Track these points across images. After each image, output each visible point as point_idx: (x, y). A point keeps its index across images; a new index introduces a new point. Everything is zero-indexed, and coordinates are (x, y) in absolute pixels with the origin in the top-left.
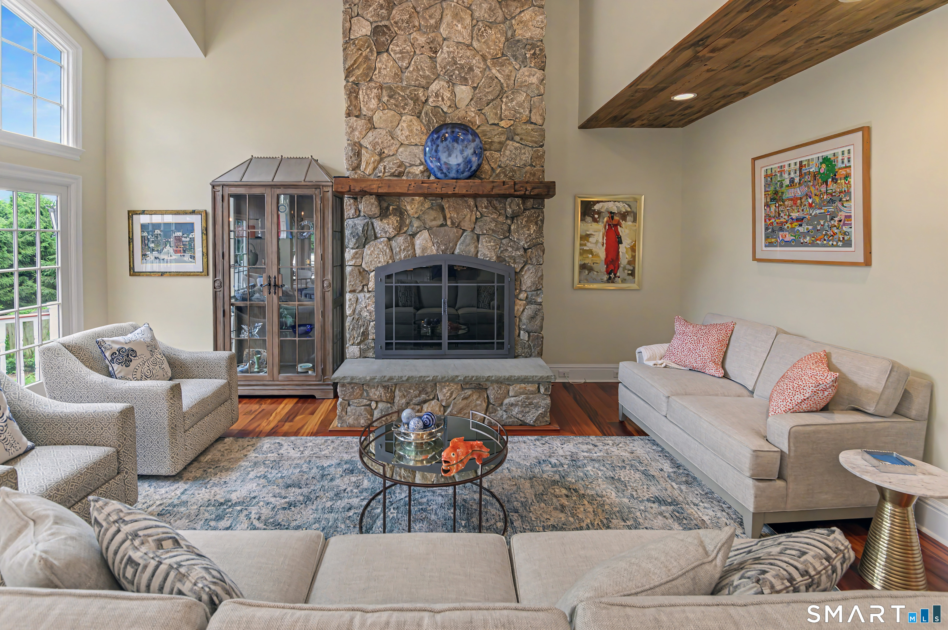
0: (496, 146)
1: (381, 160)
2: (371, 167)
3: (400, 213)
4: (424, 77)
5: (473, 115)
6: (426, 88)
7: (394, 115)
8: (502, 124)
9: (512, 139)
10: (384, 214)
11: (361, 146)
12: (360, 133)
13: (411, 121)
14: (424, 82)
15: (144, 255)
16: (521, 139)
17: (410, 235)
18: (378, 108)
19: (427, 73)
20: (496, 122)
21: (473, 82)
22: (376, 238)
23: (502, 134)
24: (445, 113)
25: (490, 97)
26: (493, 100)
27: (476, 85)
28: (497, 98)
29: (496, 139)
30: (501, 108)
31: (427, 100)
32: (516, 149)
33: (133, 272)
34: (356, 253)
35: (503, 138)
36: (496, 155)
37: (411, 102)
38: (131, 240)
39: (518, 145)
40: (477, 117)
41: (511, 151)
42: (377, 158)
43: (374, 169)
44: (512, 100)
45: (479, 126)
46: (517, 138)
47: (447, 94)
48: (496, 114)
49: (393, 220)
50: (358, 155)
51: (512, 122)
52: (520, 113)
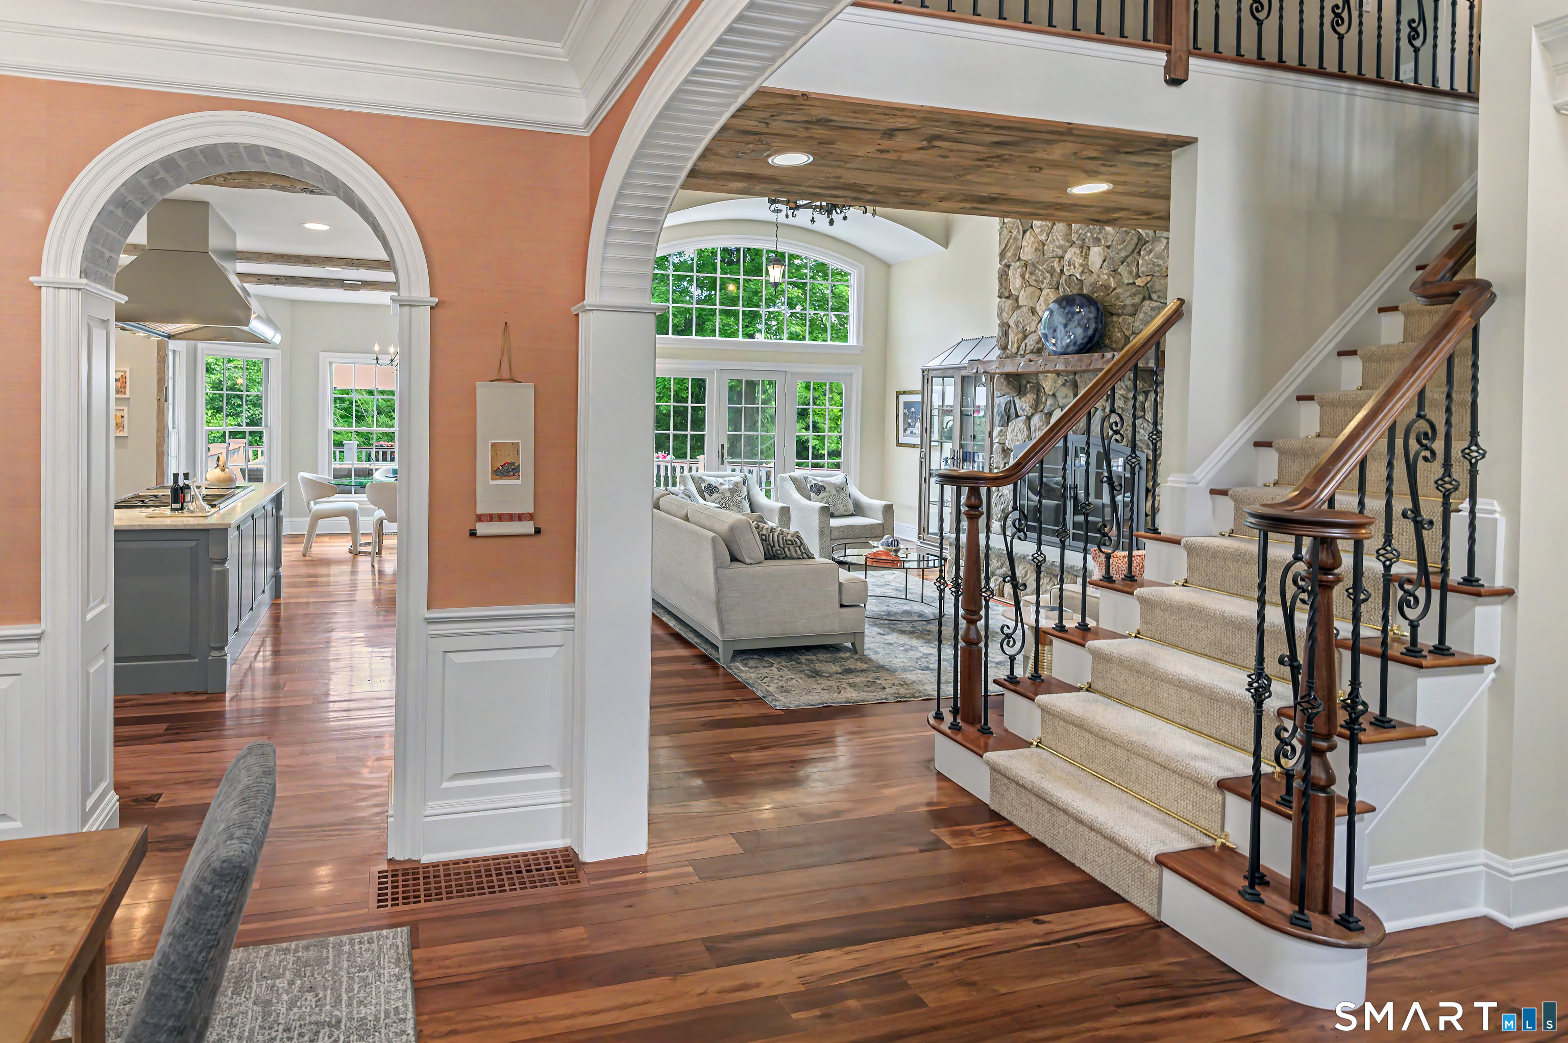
0: (1129, 310)
1: (1025, 337)
2: (1016, 345)
3: (1038, 389)
4: (1060, 247)
5: (1106, 277)
6: (1062, 258)
7: (1033, 292)
8: (1139, 282)
9: (1150, 298)
10: (1021, 392)
11: (1009, 326)
12: (1008, 314)
13: (1048, 295)
14: (1060, 252)
15: (905, 430)
16: (1159, 297)
17: (1046, 414)
18: (1022, 287)
19: (1062, 242)
20: (1131, 281)
21: (1106, 240)
22: (1017, 416)
23: (1135, 295)
24: (1081, 281)
25: (1123, 254)
26: (1127, 257)
27: (1109, 244)
28: (1133, 252)
29: (1129, 302)
30: (1138, 264)
31: (1062, 271)
32: (1152, 309)
33: (899, 444)
34: (1001, 431)
35: (1137, 300)
36: (1131, 319)
37: (1048, 275)
38: (898, 416)
39: (1156, 304)
40: (1111, 279)
41: (1145, 313)
42: (1020, 336)
43: (1018, 348)
44: (1151, 251)
45: (1114, 289)
46: (1154, 296)
47: (1078, 261)
48: (1131, 272)
49: (1030, 397)
50: (1006, 334)
51: (1149, 278)
52: (1159, 266)
